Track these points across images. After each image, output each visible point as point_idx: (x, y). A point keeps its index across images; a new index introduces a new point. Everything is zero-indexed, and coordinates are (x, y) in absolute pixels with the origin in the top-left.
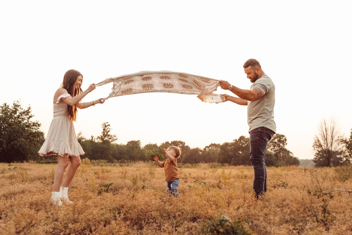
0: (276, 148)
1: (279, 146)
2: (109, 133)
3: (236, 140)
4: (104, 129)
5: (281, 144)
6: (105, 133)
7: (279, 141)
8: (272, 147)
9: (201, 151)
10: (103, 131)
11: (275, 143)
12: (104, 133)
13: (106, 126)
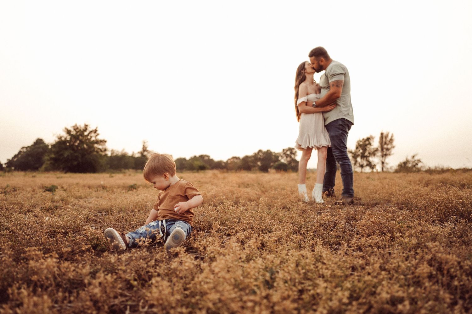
0: (289, 159)
1: (291, 157)
2: (148, 149)
3: (255, 153)
4: (144, 146)
5: (293, 156)
6: (145, 149)
7: (291, 153)
8: (285, 158)
9: (224, 163)
10: (142, 147)
11: (288, 155)
12: (143, 148)
13: (144, 143)
